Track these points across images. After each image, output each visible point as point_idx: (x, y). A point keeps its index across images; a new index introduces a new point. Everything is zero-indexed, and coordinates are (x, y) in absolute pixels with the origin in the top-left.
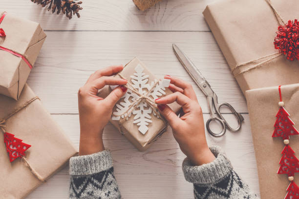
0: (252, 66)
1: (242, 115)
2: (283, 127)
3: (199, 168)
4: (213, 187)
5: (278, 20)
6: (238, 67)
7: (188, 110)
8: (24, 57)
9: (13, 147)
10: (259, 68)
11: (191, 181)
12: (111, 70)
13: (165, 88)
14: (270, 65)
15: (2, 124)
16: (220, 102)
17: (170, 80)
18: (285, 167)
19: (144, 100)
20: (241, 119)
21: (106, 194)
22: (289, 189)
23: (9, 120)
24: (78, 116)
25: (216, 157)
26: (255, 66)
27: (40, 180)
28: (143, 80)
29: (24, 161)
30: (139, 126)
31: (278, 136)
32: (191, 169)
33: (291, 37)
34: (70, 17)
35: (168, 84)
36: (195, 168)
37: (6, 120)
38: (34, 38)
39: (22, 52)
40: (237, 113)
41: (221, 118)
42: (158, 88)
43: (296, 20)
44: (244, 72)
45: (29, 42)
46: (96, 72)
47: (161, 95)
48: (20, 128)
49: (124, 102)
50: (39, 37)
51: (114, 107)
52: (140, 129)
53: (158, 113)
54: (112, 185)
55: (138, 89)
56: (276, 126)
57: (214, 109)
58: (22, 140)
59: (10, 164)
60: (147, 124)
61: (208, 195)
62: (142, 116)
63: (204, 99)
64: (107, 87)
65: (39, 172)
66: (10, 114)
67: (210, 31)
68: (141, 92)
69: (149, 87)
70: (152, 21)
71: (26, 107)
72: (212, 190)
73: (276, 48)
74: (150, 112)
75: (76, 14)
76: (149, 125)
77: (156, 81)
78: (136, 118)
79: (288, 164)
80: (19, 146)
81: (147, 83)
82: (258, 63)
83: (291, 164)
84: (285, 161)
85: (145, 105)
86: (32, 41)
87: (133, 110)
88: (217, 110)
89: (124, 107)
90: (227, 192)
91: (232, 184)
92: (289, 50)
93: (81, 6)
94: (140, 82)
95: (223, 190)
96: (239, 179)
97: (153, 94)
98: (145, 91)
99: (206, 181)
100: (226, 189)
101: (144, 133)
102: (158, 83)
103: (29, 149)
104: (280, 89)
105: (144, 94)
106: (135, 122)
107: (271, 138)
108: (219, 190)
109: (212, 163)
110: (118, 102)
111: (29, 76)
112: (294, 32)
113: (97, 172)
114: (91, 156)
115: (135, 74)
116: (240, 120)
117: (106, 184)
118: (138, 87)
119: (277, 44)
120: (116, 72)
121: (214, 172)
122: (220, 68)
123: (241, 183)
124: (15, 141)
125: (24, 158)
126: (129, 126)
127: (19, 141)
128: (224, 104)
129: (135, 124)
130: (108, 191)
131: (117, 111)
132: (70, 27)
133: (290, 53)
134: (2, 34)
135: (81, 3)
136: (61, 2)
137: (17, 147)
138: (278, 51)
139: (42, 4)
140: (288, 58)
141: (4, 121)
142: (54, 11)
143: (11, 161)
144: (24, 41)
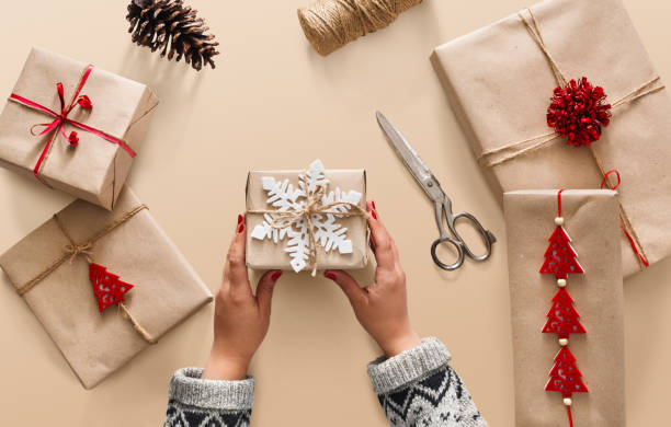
0: (509, 155)
2: (558, 259)
4: (417, 387)
5: (555, 76)
6: (486, 156)
8: (121, 143)
9: (104, 287)
10: (520, 157)
14: (540, 153)
15: (86, 250)
16: (456, 211)
18: (556, 323)
20: (491, 240)
23: (97, 243)
26: (514, 154)
27: (147, 342)
29: (122, 309)
31: (550, 272)
33: (573, 110)
34: (199, 69)
37: (93, 242)
38: (137, 110)
39: (119, 135)
41: (457, 240)
43: (584, 79)
44: (494, 165)
45: (130, 118)
48: (117, 256)
50: (150, 106)
56: (548, 255)
58: (119, 278)
59: (98, 314)
65: (146, 329)
66: (99, 233)
71: (124, 222)
73: (550, 126)
75: (208, 64)
79: (561, 318)
82: (519, 150)
83: (565, 319)
84: (557, 313)
88: (451, 224)
90: (437, 397)
92: (571, 131)
93: (217, 49)
95: (433, 392)
96: (459, 382)
100: (437, 390)
103: (131, 290)
104: (559, 196)
107: (538, 275)
108: (426, 391)
112: (578, 101)
116: (490, 242)
119: (551, 119)
123: (461, 389)
124: (107, 278)
125: (123, 306)
127: (114, 278)
128: (463, 215)
133: (572, 134)
134: (86, 105)
135: (217, 44)
136: (183, 47)
137: (110, 288)
138: (552, 131)
139: (151, 45)
140: (570, 142)
141: (90, 245)
142: (170, 56)
143: (101, 310)
144: (123, 115)
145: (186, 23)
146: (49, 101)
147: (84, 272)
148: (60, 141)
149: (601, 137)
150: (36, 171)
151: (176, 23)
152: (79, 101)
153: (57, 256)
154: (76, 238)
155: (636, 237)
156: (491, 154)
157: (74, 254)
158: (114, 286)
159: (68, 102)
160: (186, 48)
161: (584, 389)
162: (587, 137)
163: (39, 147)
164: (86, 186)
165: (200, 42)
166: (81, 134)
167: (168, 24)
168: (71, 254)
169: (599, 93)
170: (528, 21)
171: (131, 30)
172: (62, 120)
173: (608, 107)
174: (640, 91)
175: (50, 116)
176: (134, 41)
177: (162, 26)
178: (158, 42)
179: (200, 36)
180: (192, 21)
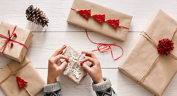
8: (24, 45)
9: (20, 83)
15: (16, 73)
24: (48, 69)
28: (74, 56)
29: (25, 88)
34: (44, 26)
37: (17, 71)
38: (28, 37)
39: (23, 43)
48: (23, 75)
49: (68, 66)
50: (31, 36)
62: (76, 71)
66: (19, 69)
68: (74, 60)
71: (25, 66)
74: (79, 69)
75: (46, 25)
76: (80, 74)
78: (73, 72)
81: (76, 57)
85: (77, 66)
86: (27, 39)
87: (72, 69)
97: (79, 61)
101: (78, 78)
103: (27, 84)
105: (75, 61)
111: (27, 52)
124: (21, 80)
127: (23, 80)
129: (74, 75)
132: (44, 30)
134: (15, 36)
135: (48, 20)
136: (40, 21)
139: (32, 21)
142: (37, 24)
143: (20, 89)
144: (24, 38)
145: (40, 15)
146: (6, 35)
147: (15, 79)
148: (9, 45)
150: (3, 53)
151: (38, 15)
152: (13, 35)
153: (9, 75)
154: (13, 70)
158: (23, 83)
159: (11, 35)
160: (41, 21)
163: (3, 46)
164: (15, 57)
165: (44, 19)
166: (14, 43)
168: (12, 74)
171: (27, 17)
172: (9, 40)
175: (6, 38)
176: (27, 20)
177: (34, 15)
178: (34, 20)
179: (44, 18)
180: (42, 14)
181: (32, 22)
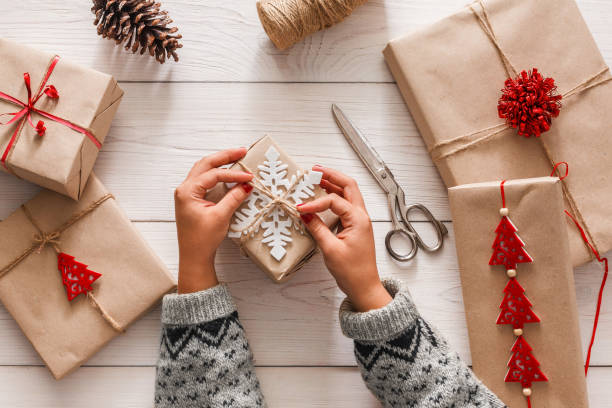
0: (461, 146)
1: (446, 224)
2: (506, 249)
3: (364, 316)
4: (385, 346)
5: (506, 68)
6: (438, 147)
7: (348, 224)
8: (88, 133)
9: (72, 276)
10: (472, 148)
11: (349, 335)
12: (226, 156)
13: (314, 185)
14: (490, 144)
15: (54, 239)
16: (410, 202)
17: (322, 173)
18: (509, 314)
19: (279, 205)
20: (443, 232)
21: (226, 355)
22: (515, 349)
23: (65, 233)
25: (393, 297)
26: (466, 146)
27: (116, 330)
28: (278, 173)
29: (90, 298)
30: (271, 248)
31: (500, 263)
32: (350, 318)
33: (525, 101)
34: (162, 61)
35: (317, 178)
36: (356, 315)
37: (61, 232)
38: (103, 100)
39: (86, 124)
40: (437, 222)
41: (410, 231)
42: (303, 185)
43: (535, 70)
44: (447, 156)
45: (96, 108)
46: (204, 159)
47: (307, 197)
48: (84, 247)
49: (249, 208)
50: (113, 98)
51: (233, 217)
52: (272, 252)
53: (302, 226)
54: (239, 339)
55: (270, 188)
56: (496, 246)
57: (398, 213)
58: (86, 266)
59: (67, 303)
60: (285, 244)
61: (376, 358)
62: (277, 231)
63: (383, 196)
64: (220, 184)
65: (114, 317)
66: (67, 223)
67: (395, 83)
68: (275, 192)
69: (288, 184)
70: (299, 66)
71: (91, 211)
72: (383, 350)
73: (501, 117)
74: (289, 225)
75: (172, 57)
76: (288, 245)
77: (299, 173)
78: (265, 234)
79: (514, 309)
80: (82, 275)
81: (285, 177)
82: (470, 141)
83: (518, 309)
84: (510, 304)
85: (282, 213)
86: (101, 105)
87: (261, 222)
88: (404, 216)
89: (247, 216)
90: (410, 354)
91: (418, 342)
92: (522, 121)
93: (180, 42)
94: (274, 175)
95: (404, 351)
96: (430, 332)
97: (294, 196)
98: (281, 191)
99: (373, 337)
100: (408, 348)
101: (279, 258)
102: (303, 177)
103: (98, 280)
104: (502, 187)
105: (279, 196)
106: (264, 241)
107: (488, 267)
108: (395, 350)
109: (385, 308)
110: (239, 210)
111: (97, 159)
112: (530, 92)
113: (208, 320)
114: (197, 295)
115: (266, 163)
116: (442, 234)
117: (226, 338)
118: (271, 184)
119: (502, 110)
120: (235, 159)
121: (387, 322)
122: (411, 146)
123: (434, 339)
124: (75, 267)
125: (92, 295)
126: (256, 247)
127: (82, 267)
128: (416, 207)
129: (265, 244)
130: (230, 350)
131: (236, 223)
132: (162, 75)
133: (523, 125)
134: (53, 95)
135: (180, 37)
136: (146, 39)
137: (79, 277)
138: (503, 122)
139: (116, 38)
140: (520, 133)
141: (57, 235)
142: (135, 50)
143: (70, 299)
144: (88, 105)
145: (150, 16)
146: (17, 91)
147: (52, 262)
148: (28, 130)
149: (551, 128)
150: (3, 159)
151: (140, 16)
152: (46, 91)
153: (26, 246)
154: (45, 227)
155: (586, 227)
156: (444, 145)
157: (42, 243)
159: (34, 93)
160: (150, 39)
161: (543, 378)
162: (538, 127)
163: (6, 136)
164: (53, 175)
165: (164, 34)
166: (47, 124)
167: (133, 16)
168: (40, 244)
169: (549, 84)
170: (479, 15)
171: (96, 22)
172: (30, 110)
173: (559, 97)
174: (589, 82)
175: (18, 106)
176: (99, 34)
177: (126, 17)
178: (123, 35)
179: (163, 29)
180: (156, 14)
181: (119, 42)
